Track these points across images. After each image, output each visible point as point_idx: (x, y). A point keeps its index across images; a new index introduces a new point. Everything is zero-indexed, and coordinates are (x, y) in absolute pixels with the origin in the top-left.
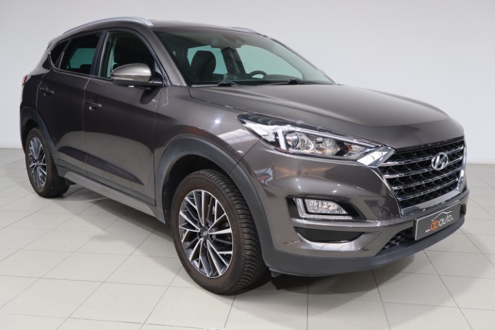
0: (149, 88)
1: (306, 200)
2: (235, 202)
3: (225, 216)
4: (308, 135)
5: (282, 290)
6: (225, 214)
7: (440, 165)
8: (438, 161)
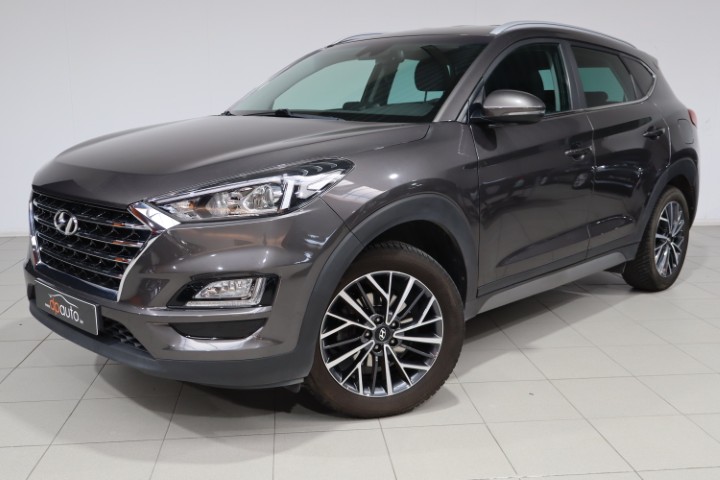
7: (63, 228)
8: (62, 220)
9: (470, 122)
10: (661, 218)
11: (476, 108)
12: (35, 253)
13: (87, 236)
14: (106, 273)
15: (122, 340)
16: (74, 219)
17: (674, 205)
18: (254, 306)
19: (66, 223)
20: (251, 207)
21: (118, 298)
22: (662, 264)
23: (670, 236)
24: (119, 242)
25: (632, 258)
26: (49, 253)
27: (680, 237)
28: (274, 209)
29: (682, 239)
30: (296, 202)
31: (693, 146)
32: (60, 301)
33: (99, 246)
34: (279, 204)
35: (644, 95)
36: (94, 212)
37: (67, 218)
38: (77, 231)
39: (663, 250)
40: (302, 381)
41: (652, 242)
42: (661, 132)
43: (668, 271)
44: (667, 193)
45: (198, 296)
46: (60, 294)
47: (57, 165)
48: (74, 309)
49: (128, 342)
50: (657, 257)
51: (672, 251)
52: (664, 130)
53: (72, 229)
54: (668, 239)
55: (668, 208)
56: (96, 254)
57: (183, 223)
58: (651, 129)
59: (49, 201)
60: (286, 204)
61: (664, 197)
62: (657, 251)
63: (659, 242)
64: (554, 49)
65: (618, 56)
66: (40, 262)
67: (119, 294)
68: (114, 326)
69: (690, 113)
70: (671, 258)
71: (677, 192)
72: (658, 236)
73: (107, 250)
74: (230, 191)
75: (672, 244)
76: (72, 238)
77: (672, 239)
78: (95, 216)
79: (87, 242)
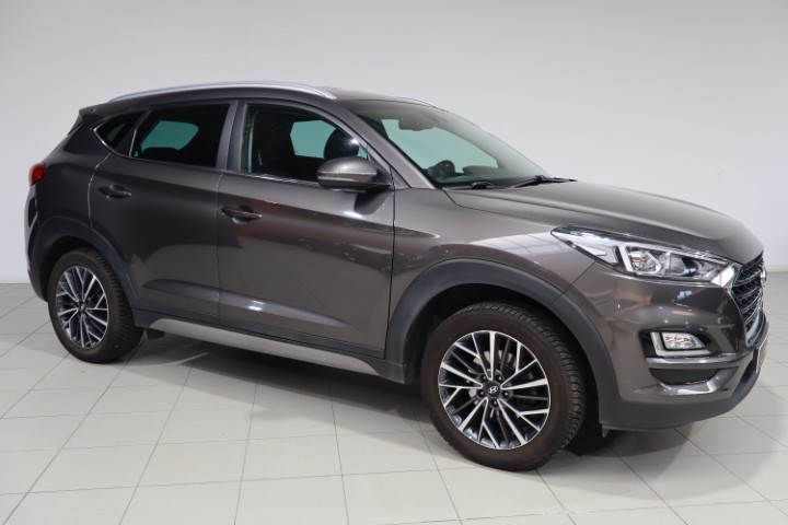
0: (363, 191)
1: (665, 335)
2: (554, 344)
3: (536, 363)
4: (652, 252)
5: (584, 457)
6: (536, 360)
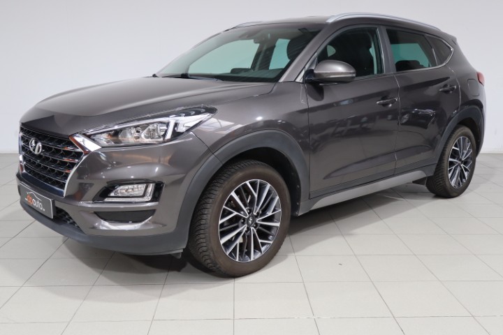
7: (34, 150)
8: (34, 145)
9: (305, 82)
10: (453, 148)
11: (310, 73)
12: (21, 166)
13: (48, 155)
14: (58, 179)
15: (68, 222)
16: (40, 144)
17: (464, 139)
18: (147, 202)
19: (35, 147)
20: (147, 138)
21: (64, 195)
22: (454, 179)
23: (460, 160)
24: (65, 159)
25: (431, 174)
26: (29, 166)
27: (469, 160)
28: (162, 139)
29: (470, 162)
30: (176, 135)
31: (480, 98)
32: (32, 196)
33: (54, 161)
34: (164, 136)
35: (442, 63)
36: (52, 140)
37: (36, 143)
38: (42, 152)
39: (455, 169)
40: (182, 251)
41: (446, 164)
42: (454, 88)
43: (459, 184)
44: (458, 130)
45: (112, 194)
46: (33, 192)
47: (36, 109)
48: (40, 202)
49: (71, 223)
50: (450, 175)
51: (462, 170)
52: (455, 87)
53: (38, 151)
54: (460, 162)
55: (459, 141)
56: (52, 166)
57: (103, 147)
58: (445, 86)
59: (29, 132)
60: (169, 136)
61: (456, 133)
62: (450, 171)
63: (451, 164)
64: (373, 32)
65: (423, 35)
66: (24, 171)
67: (65, 191)
68: (63, 213)
69: (479, 75)
70: (462, 176)
71: (467, 130)
72: (450, 159)
73: (59, 164)
74: (135, 127)
75: (462, 165)
76: (39, 156)
77: (462, 162)
78: (51, 142)
79: (48, 159)
